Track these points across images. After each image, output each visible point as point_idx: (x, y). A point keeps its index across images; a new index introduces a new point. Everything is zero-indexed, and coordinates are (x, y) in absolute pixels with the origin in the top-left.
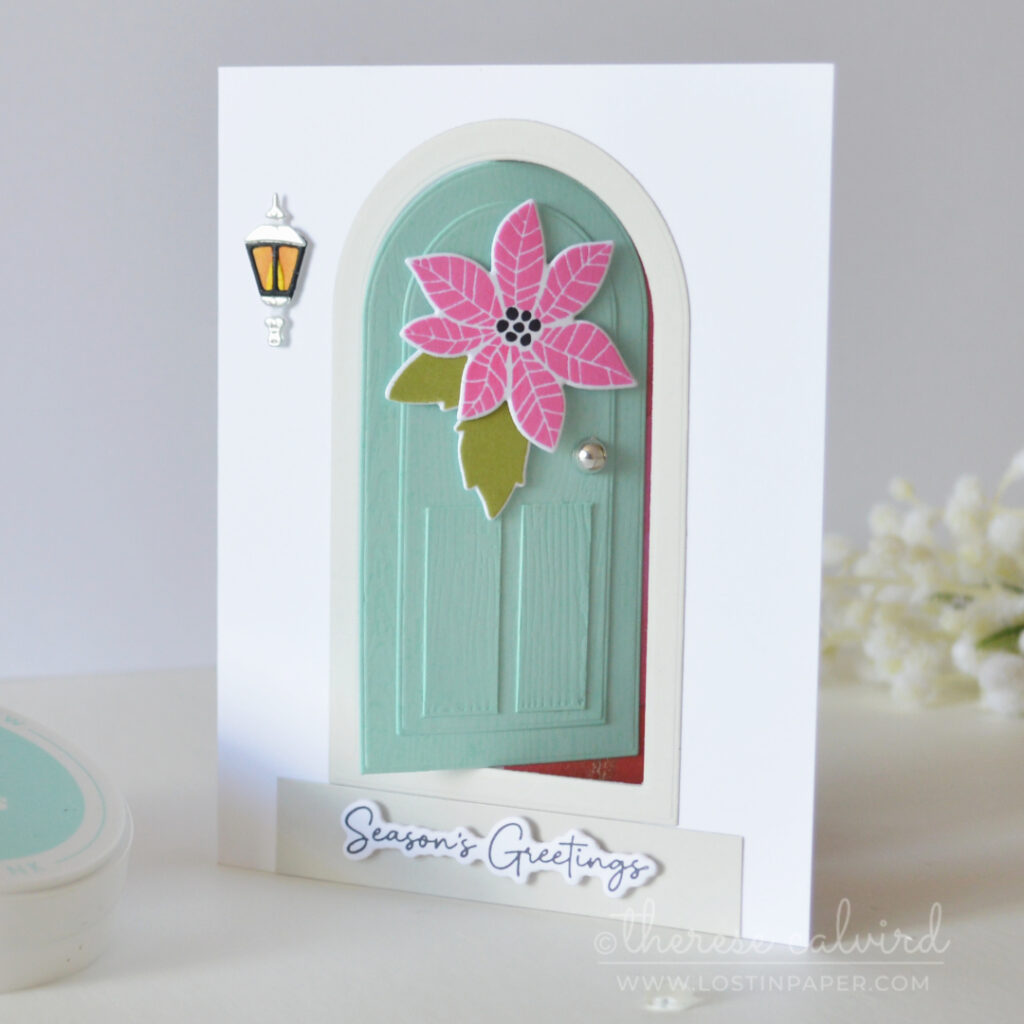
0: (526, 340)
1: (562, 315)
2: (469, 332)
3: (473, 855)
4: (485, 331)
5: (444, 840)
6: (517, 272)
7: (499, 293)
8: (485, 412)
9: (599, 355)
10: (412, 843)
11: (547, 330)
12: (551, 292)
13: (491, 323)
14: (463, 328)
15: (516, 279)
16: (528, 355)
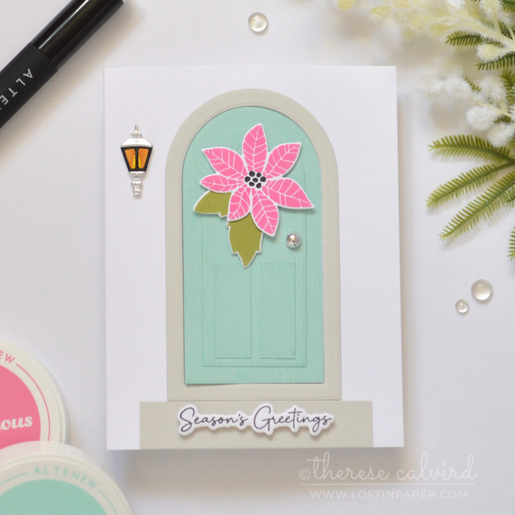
0: (259, 186)
1: (276, 175)
2: (231, 182)
3: (246, 424)
4: (239, 182)
5: (231, 418)
6: (254, 155)
7: (245, 164)
8: (240, 218)
9: (295, 193)
10: (215, 422)
11: (269, 182)
12: (271, 165)
13: (242, 178)
14: (229, 180)
15: (253, 158)
16: (260, 192)
